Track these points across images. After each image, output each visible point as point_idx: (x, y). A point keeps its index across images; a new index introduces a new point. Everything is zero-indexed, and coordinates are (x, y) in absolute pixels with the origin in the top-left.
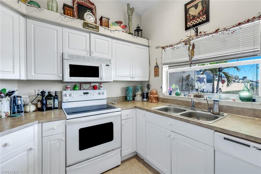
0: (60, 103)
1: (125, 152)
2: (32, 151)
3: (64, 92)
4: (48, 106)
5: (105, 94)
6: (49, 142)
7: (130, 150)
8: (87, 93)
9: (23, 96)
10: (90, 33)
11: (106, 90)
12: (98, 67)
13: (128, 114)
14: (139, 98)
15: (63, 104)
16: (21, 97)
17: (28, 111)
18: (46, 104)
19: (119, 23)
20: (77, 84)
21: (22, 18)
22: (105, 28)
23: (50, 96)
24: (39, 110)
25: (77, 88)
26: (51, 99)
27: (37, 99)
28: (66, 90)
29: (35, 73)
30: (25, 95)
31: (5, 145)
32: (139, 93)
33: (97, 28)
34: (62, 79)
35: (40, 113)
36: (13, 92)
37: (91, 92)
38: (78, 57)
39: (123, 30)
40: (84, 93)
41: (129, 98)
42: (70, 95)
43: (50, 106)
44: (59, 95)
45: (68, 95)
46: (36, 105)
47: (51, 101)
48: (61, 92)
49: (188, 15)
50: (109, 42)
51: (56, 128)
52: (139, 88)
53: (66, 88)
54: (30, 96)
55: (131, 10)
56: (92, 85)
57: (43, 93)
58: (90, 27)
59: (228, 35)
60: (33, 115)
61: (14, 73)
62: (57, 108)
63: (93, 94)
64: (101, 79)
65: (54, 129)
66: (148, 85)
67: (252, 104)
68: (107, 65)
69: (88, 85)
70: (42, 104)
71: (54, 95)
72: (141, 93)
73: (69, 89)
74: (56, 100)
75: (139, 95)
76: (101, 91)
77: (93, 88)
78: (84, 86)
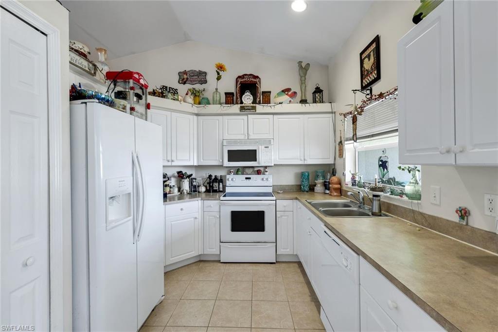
0: (224, 187)
1: (282, 250)
2: (197, 220)
3: (228, 176)
4: (214, 189)
5: (270, 180)
6: (208, 217)
7: (288, 250)
8: (250, 178)
9: (198, 179)
10: (247, 115)
11: (271, 176)
12: (256, 150)
13: (285, 205)
14: (319, 188)
15: (226, 187)
16: (196, 179)
17: (200, 191)
18: (213, 187)
19: (286, 91)
20: (240, 168)
21: (195, 117)
22: (263, 106)
23: (216, 179)
24: (207, 191)
25: (240, 173)
26: (216, 182)
27: (207, 181)
28: (229, 174)
29: (203, 160)
30: (200, 178)
31: (182, 209)
32: (320, 181)
33: (254, 108)
34: (222, 164)
35: (208, 193)
36: (192, 175)
37: (254, 177)
38: (235, 142)
39: (290, 99)
40: (246, 178)
41: (303, 187)
42: (232, 180)
43: (216, 189)
44: (223, 178)
45: (230, 179)
46: (206, 187)
47: (217, 184)
48: (225, 176)
49: (363, 69)
50: (269, 121)
51: (212, 206)
52: (320, 174)
53: (229, 173)
54: (203, 179)
55: (303, 69)
56: (256, 169)
57: (210, 176)
58: (247, 109)
59: (396, 100)
60: (204, 195)
61: (190, 160)
62: (221, 191)
63: (256, 179)
64: (259, 163)
65: (211, 207)
66: (333, 169)
67: (412, 202)
68: (265, 147)
69: (251, 170)
70: (210, 186)
71: (219, 178)
72: (323, 181)
73: (233, 173)
74: (221, 184)
75: (320, 183)
76: (265, 177)
77: (257, 173)
78: (247, 170)
